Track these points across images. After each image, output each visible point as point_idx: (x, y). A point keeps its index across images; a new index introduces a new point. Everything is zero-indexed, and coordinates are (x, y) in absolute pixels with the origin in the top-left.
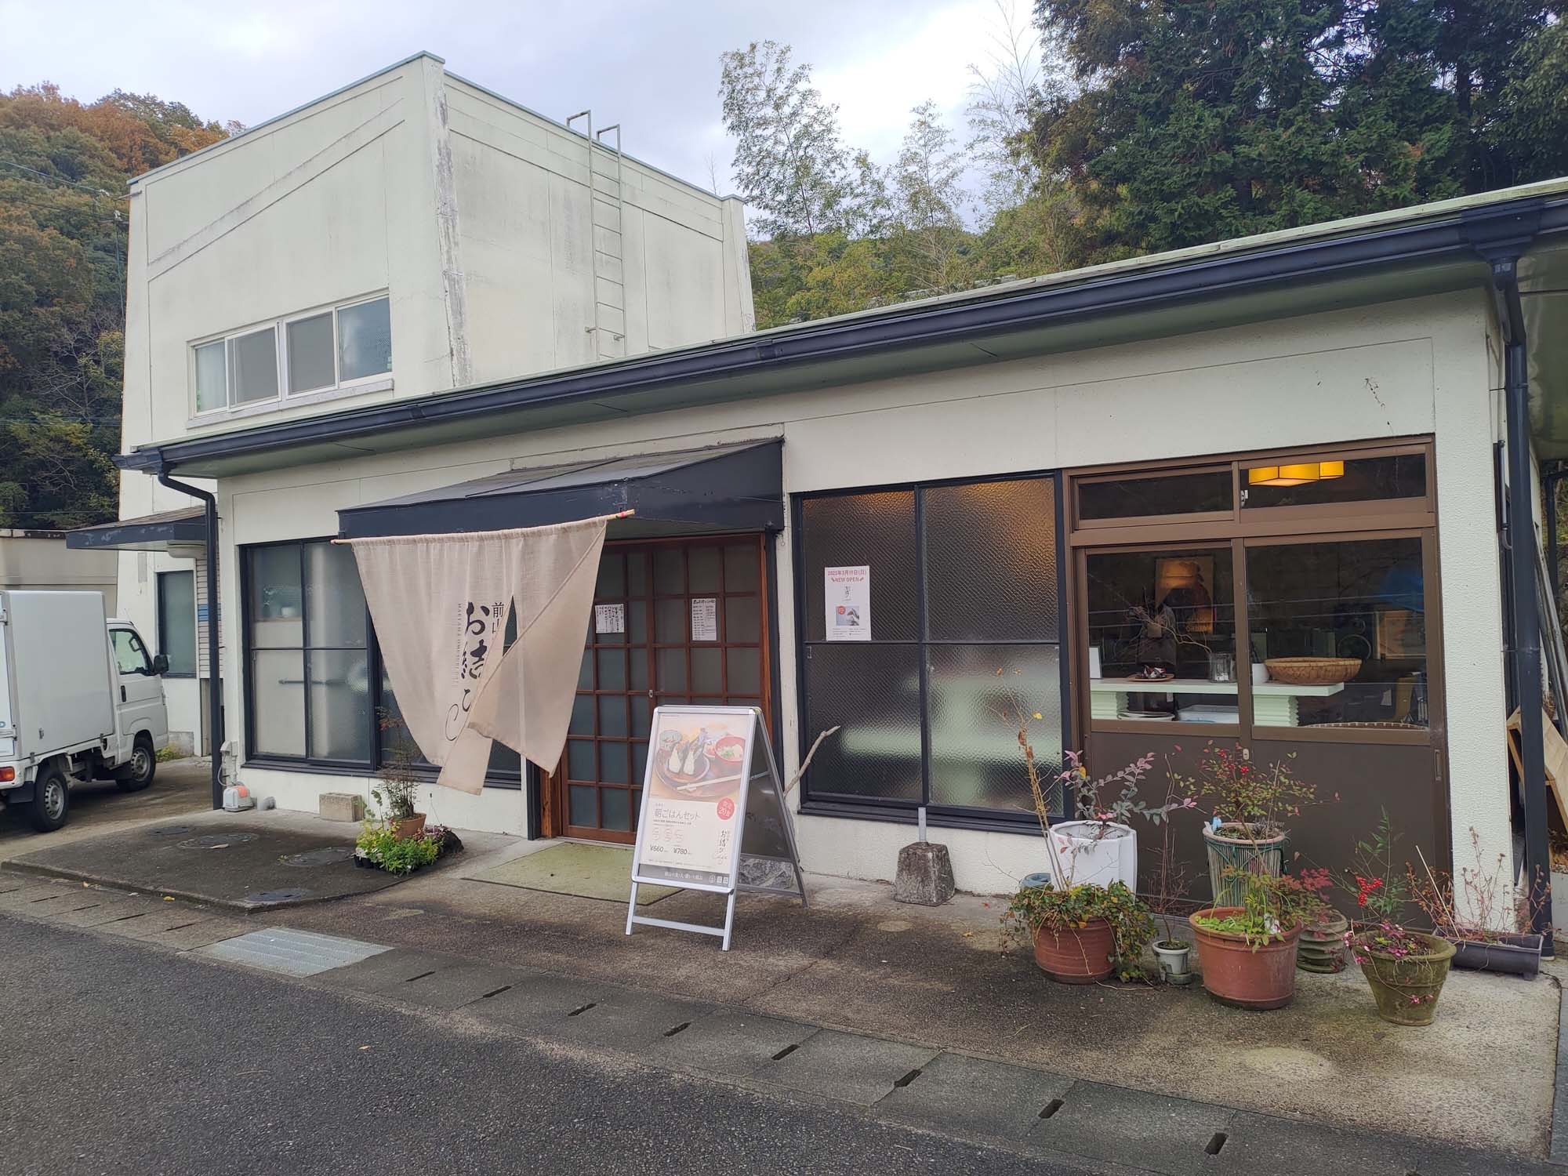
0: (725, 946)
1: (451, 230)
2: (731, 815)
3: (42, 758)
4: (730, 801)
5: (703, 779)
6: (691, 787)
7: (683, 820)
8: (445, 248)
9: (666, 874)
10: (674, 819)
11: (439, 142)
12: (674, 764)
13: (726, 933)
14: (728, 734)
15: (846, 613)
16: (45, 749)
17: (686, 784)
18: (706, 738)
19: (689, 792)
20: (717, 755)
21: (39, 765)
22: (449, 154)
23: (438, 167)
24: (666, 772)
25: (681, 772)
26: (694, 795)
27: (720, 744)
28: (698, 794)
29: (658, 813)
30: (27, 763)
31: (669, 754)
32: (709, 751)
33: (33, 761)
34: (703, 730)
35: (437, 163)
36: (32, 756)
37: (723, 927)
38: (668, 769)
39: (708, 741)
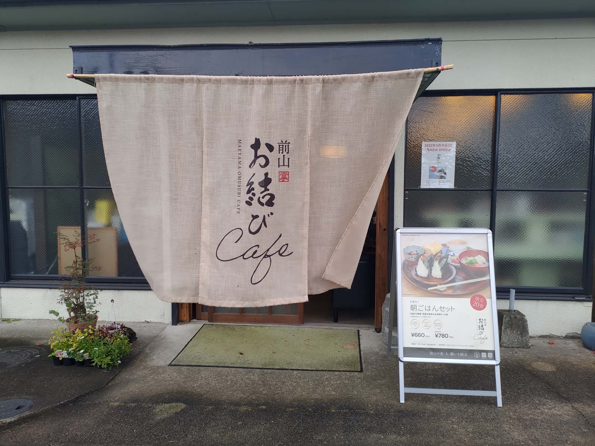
0: (500, 404)
2: (484, 307)
4: (481, 297)
5: (453, 281)
6: (440, 287)
7: (439, 312)
9: (431, 353)
10: (430, 312)
12: (422, 270)
13: (498, 393)
14: (468, 248)
15: (437, 171)
17: (436, 285)
18: (448, 251)
19: (440, 291)
20: (460, 263)
24: (415, 277)
25: (430, 277)
26: (445, 293)
27: (462, 255)
28: (450, 292)
29: (413, 308)
31: (415, 263)
32: (454, 261)
34: (444, 245)
37: (494, 389)
38: (417, 275)
39: (451, 253)
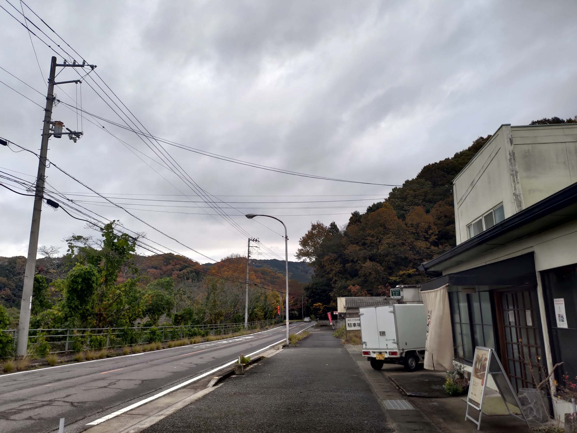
1: (515, 179)
3: (406, 350)
8: (513, 186)
11: (510, 151)
16: (408, 348)
17: (478, 373)
21: (406, 352)
22: (514, 154)
23: (509, 160)
30: (402, 351)
33: (403, 351)
35: (509, 159)
36: (403, 349)
